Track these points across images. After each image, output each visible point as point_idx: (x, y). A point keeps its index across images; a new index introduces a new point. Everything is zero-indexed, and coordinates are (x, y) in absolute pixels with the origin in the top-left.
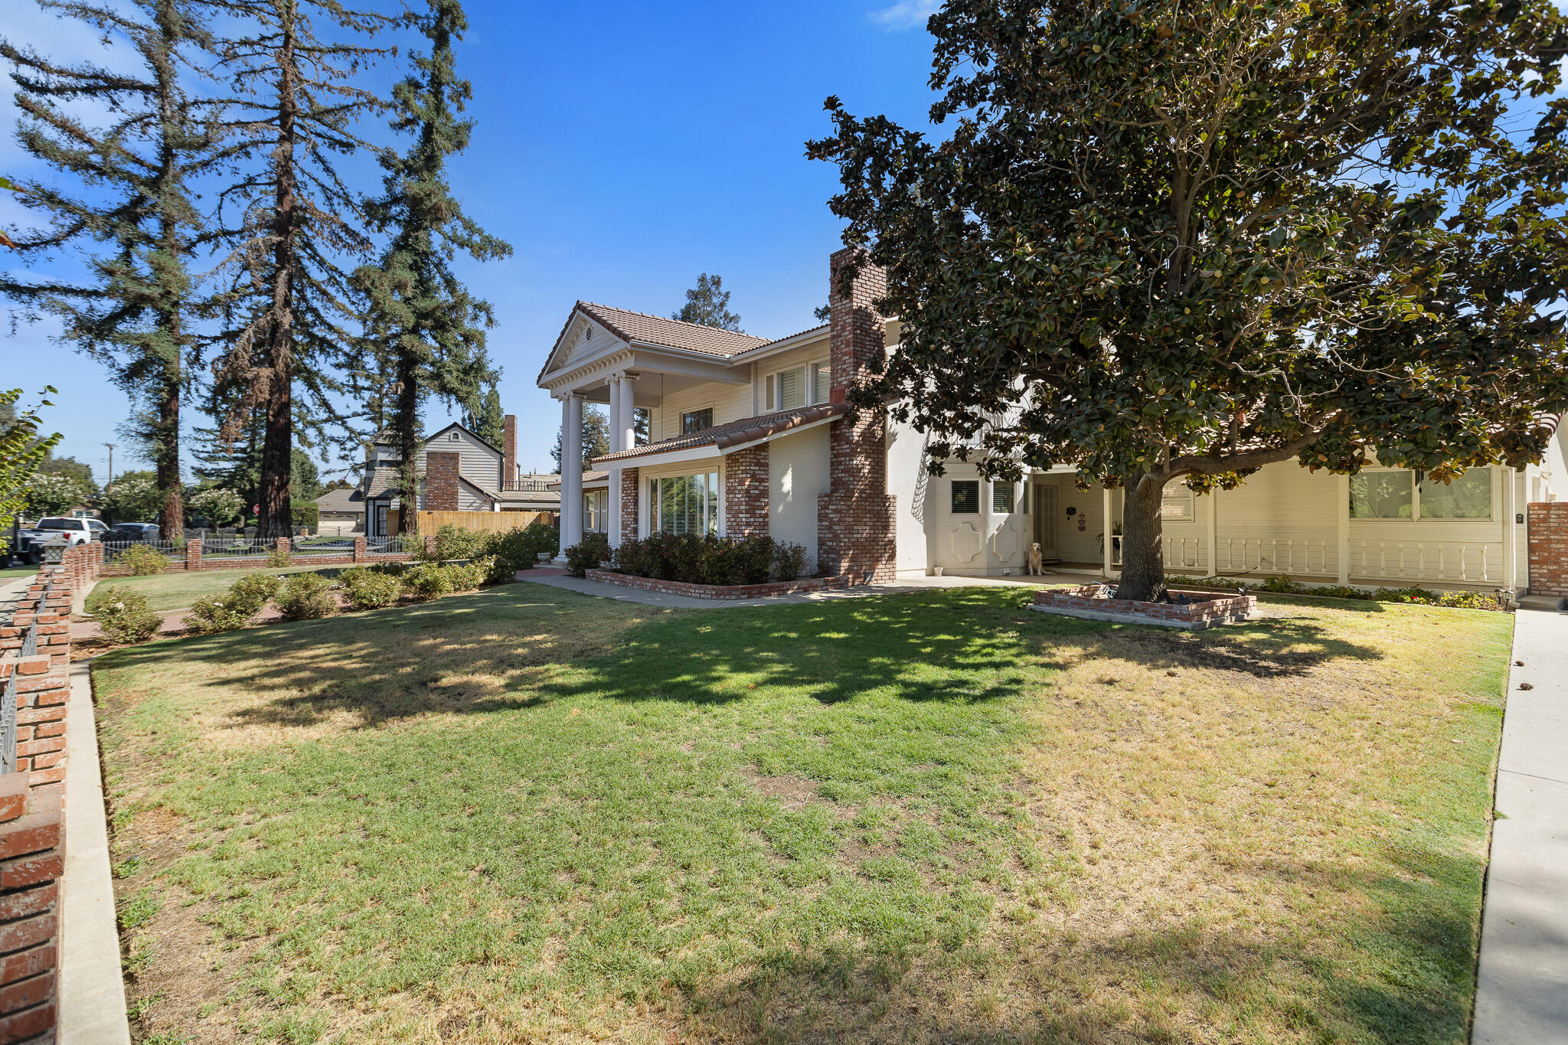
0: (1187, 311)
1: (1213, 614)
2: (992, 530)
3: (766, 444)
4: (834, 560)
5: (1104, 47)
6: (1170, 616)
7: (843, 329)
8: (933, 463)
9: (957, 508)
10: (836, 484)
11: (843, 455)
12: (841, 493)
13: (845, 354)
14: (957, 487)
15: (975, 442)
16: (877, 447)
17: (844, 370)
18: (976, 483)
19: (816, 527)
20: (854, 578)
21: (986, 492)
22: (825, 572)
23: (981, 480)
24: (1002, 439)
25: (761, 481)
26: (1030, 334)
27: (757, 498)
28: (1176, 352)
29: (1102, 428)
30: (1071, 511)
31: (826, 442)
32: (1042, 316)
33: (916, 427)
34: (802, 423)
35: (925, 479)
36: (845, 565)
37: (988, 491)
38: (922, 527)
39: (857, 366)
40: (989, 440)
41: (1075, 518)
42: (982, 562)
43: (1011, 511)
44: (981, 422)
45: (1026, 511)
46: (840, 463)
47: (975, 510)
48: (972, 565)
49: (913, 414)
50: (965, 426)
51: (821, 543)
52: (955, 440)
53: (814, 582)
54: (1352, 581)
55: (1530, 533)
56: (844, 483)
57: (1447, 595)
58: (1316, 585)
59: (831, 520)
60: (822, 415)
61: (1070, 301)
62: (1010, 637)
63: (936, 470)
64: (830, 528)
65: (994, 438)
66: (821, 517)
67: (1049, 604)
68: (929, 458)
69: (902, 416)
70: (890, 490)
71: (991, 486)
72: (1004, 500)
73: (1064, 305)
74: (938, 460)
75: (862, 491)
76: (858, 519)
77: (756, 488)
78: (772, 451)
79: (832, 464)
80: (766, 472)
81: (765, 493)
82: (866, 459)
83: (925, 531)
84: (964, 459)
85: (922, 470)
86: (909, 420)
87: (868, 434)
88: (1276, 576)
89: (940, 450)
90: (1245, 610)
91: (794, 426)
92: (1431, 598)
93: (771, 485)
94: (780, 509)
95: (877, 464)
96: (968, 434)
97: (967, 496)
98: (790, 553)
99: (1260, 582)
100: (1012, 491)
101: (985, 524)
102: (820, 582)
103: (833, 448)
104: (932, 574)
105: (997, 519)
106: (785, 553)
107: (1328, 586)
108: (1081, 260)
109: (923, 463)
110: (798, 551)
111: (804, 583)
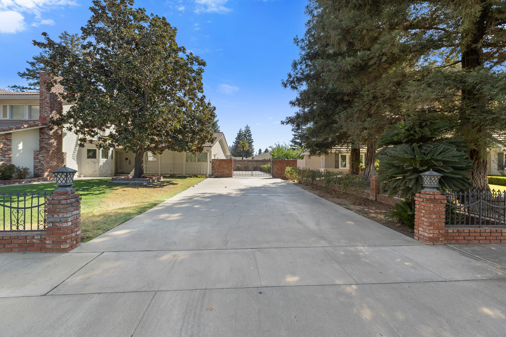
0: (144, 119)
1: (153, 180)
2: (101, 164)
3: (11, 133)
4: (41, 172)
5: (125, 65)
6: (143, 181)
7: (46, 98)
8: (81, 144)
9: (89, 157)
10: (41, 148)
11: (45, 139)
12: (44, 151)
13: (46, 106)
14: (89, 151)
15: (95, 139)
16: (59, 138)
17: (46, 111)
18: (96, 150)
19: (33, 162)
20: (50, 178)
21: (99, 153)
22: (37, 176)
23: (97, 149)
24: (104, 139)
25: (8, 145)
26: (109, 119)
27: (6, 151)
28: (142, 126)
29: (126, 140)
30: (127, 159)
31: (38, 134)
32: (111, 116)
33: (75, 133)
34: (28, 127)
35: (78, 148)
36: (46, 174)
37: (100, 152)
38: (76, 162)
39: (52, 111)
40: (100, 138)
41: (128, 161)
42: (97, 173)
43: (107, 158)
44: (97, 134)
45: (112, 158)
46: (44, 141)
47: (96, 158)
48: (94, 174)
49: (74, 129)
50: (92, 133)
51: (35, 167)
52: (88, 138)
53: (34, 179)
54: (186, 174)
55: (212, 164)
56: (45, 148)
57: (199, 176)
58: (178, 175)
59: (40, 160)
60: (37, 125)
61: (118, 113)
62: (104, 186)
63: (82, 146)
64: (39, 162)
65: (101, 138)
66: (35, 159)
67: (116, 180)
68: (79, 142)
69: (70, 129)
70: (64, 151)
71: (101, 151)
72: (105, 155)
73: (117, 114)
74: (83, 143)
75: (54, 151)
76: (51, 159)
77: (6, 148)
78: (13, 135)
79: (40, 141)
80: (11, 142)
81: (10, 150)
82: (55, 140)
83: (77, 164)
84: (91, 143)
85: (76, 145)
86: (73, 131)
87: (56, 133)
88: (172, 174)
89: (84, 140)
90: (160, 179)
91: (24, 128)
92: (197, 177)
93: (13, 147)
94: (18, 155)
95: (59, 142)
96: (93, 136)
97: (93, 153)
98: (22, 170)
99: (169, 175)
100: (108, 153)
101: (99, 162)
102: (36, 179)
103: (40, 136)
104: (80, 177)
105: (102, 161)
106: (20, 170)
107: (181, 175)
108: (120, 106)
109: (77, 143)
110: (26, 170)
111: (29, 180)
